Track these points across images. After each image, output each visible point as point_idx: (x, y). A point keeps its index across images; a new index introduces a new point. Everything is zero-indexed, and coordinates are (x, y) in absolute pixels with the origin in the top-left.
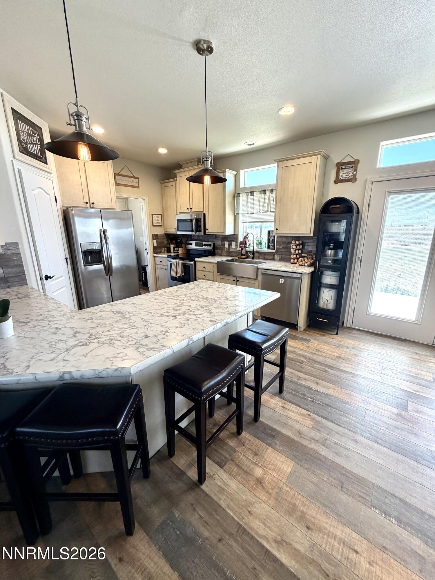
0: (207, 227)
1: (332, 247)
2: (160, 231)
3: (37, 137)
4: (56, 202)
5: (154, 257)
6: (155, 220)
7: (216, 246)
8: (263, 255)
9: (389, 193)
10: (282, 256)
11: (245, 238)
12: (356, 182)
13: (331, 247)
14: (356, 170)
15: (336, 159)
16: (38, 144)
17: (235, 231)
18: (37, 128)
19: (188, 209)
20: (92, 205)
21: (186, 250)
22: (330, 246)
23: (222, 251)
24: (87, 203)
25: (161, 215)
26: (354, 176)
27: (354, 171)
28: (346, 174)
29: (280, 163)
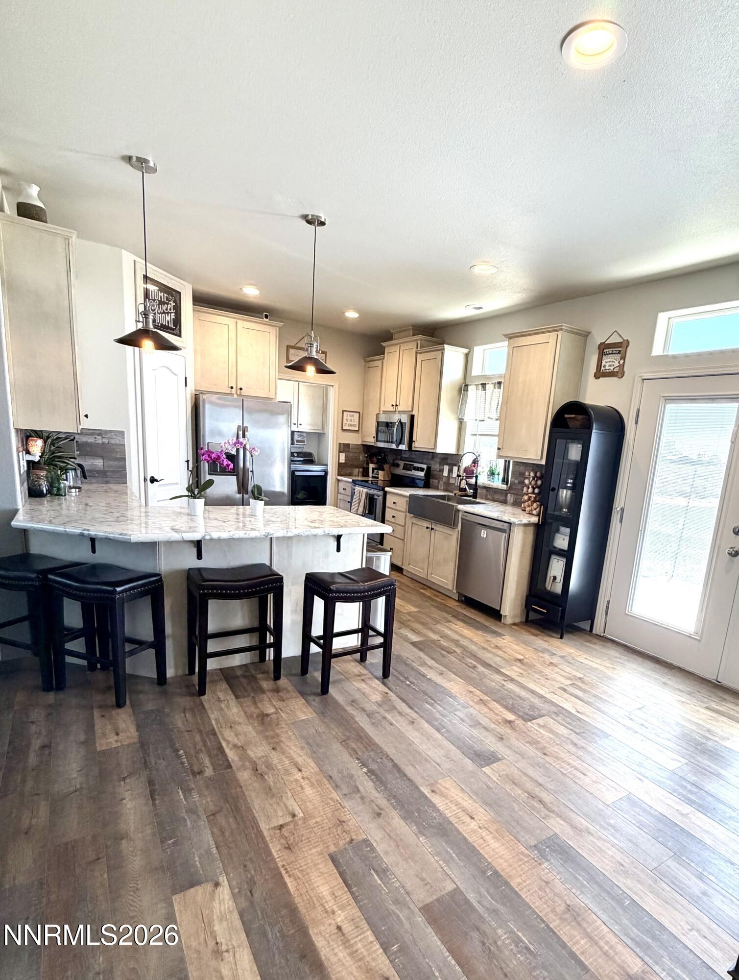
0: (414, 439)
1: (571, 485)
2: (353, 440)
3: (172, 304)
4: (186, 386)
5: (338, 480)
6: (347, 421)
7: (432, 472)
8: (493, 495)
9: (666, 400)
10: (518, 497)
11: (475, 462)
12: (623, 377)
13: (569, 485)
14: (623, 358)
15: (600, 336)
16: (172, 313)
17: (458, 449)
18: (174, 293)
19: (392, 405)
20: (239, 391)
21: (390, 476)
22: (568, 483)
23: (439, 482)
24: (232, 388)
25: (359, 413)
26: (622, 367)
27: (621, 360)
28: (610, 363)
29: (512, 341)
